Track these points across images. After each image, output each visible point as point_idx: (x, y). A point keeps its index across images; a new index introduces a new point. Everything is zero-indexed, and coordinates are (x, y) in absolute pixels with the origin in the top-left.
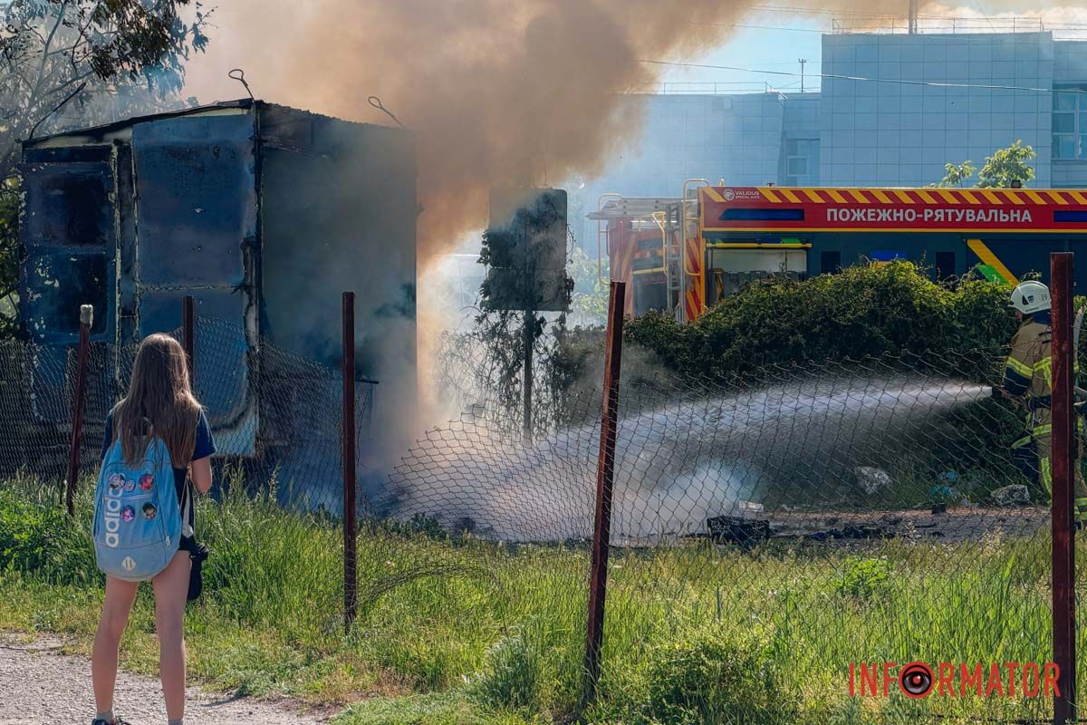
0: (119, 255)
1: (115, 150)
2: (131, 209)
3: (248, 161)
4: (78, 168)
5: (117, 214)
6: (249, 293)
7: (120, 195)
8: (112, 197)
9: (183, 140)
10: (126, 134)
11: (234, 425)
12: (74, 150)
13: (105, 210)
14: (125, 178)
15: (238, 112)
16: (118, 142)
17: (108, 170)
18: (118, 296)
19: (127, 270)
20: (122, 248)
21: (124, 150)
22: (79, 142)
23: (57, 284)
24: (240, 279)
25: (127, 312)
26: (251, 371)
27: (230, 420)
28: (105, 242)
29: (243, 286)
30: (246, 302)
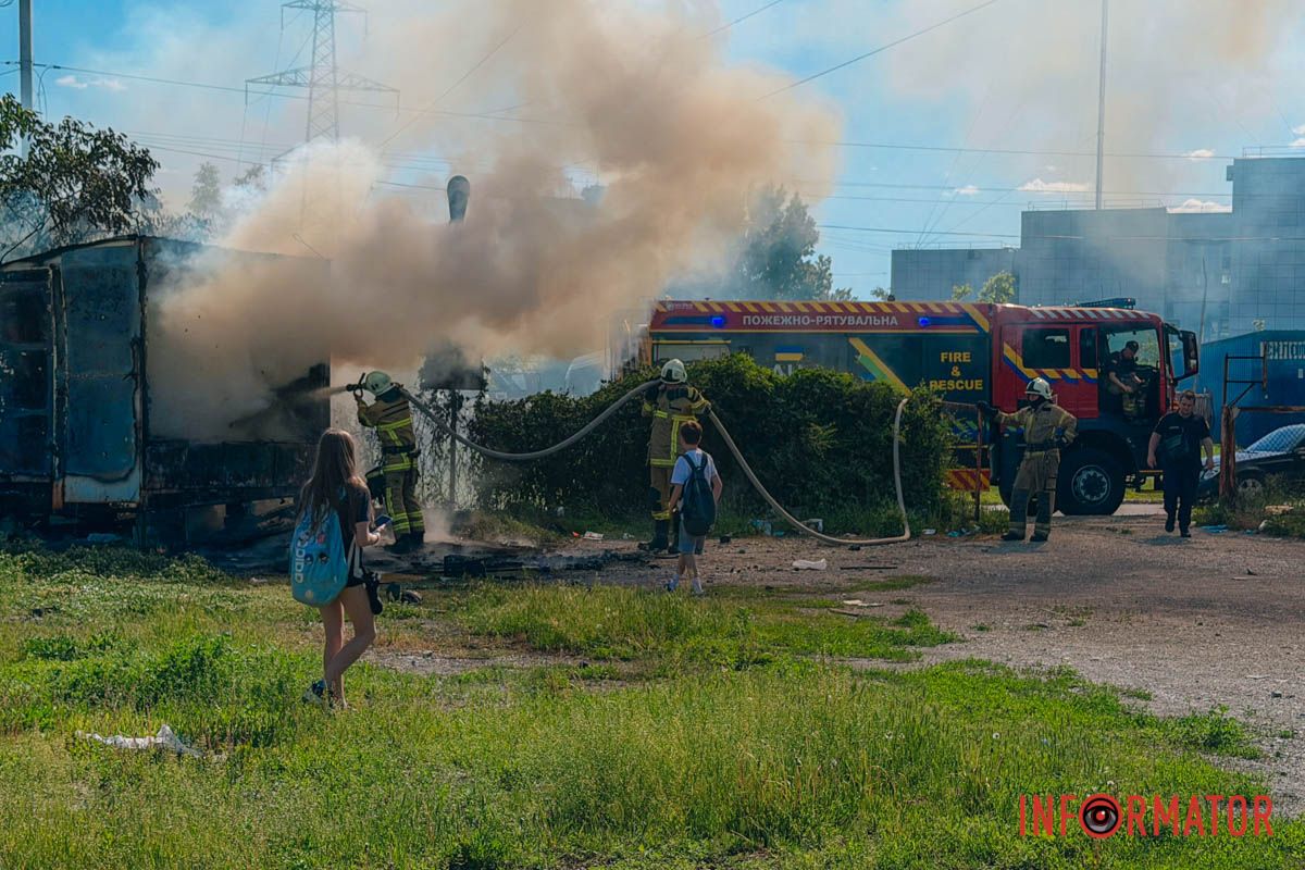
0: (55, 351)
1: (51, 272)
2: (62, 316)
3: (136, 279)
4: (28, 286)
5: (53, 321)
6: (136, 379)
7: (55, 308)
8: (49, 307)
9: (93, 264)
10: (57, 260)
11: (125, 479)
12: (25, 273)
13: (45, 317)
14: (57, 295)
15: (128, 243)
16: (52, 266)
17: (46, 288)
18: (55, 381)
19: (60, 362)
20: (57, 345)
21: (57, 273)
22: (28, 267)
23: (12, 372)
24: (128, 369)
25: (61, 392)
26: (137, 439)
27: (123, 475)
28: (45, 340)
29: (133, 375)
30: (134, 387)
